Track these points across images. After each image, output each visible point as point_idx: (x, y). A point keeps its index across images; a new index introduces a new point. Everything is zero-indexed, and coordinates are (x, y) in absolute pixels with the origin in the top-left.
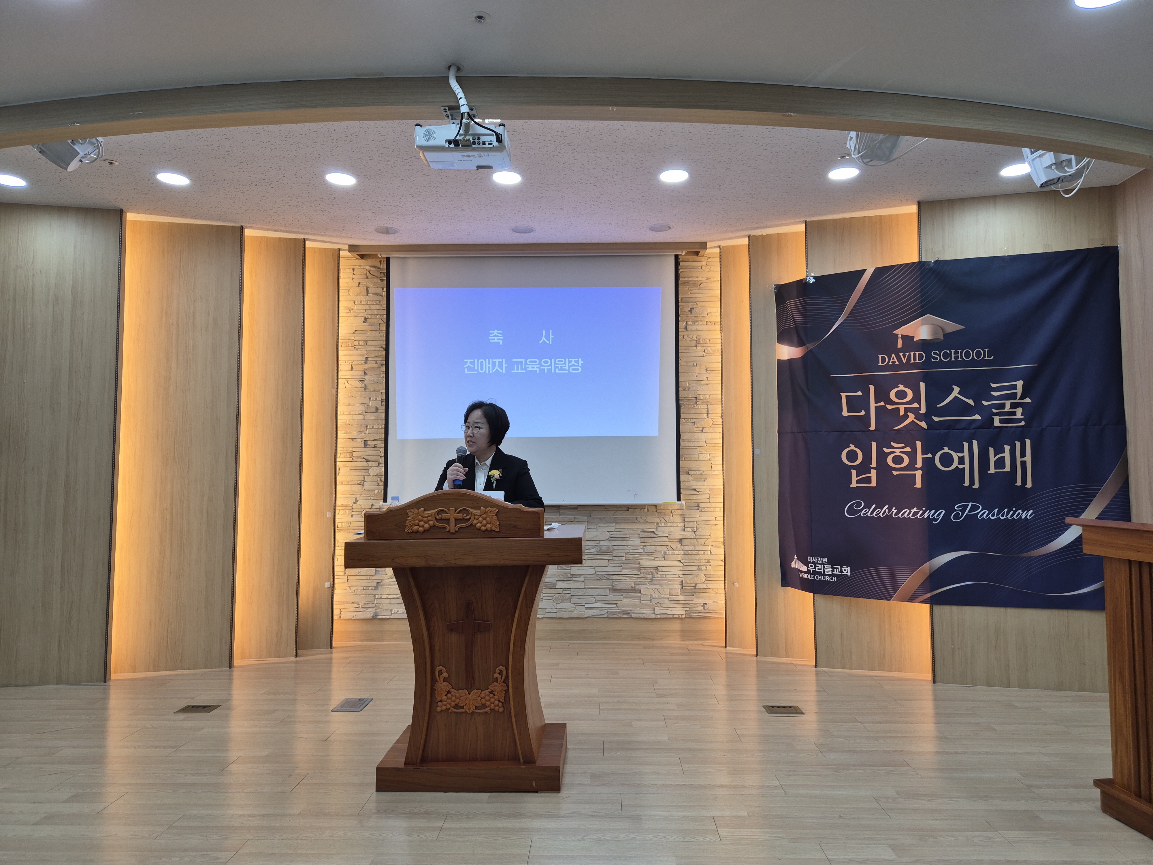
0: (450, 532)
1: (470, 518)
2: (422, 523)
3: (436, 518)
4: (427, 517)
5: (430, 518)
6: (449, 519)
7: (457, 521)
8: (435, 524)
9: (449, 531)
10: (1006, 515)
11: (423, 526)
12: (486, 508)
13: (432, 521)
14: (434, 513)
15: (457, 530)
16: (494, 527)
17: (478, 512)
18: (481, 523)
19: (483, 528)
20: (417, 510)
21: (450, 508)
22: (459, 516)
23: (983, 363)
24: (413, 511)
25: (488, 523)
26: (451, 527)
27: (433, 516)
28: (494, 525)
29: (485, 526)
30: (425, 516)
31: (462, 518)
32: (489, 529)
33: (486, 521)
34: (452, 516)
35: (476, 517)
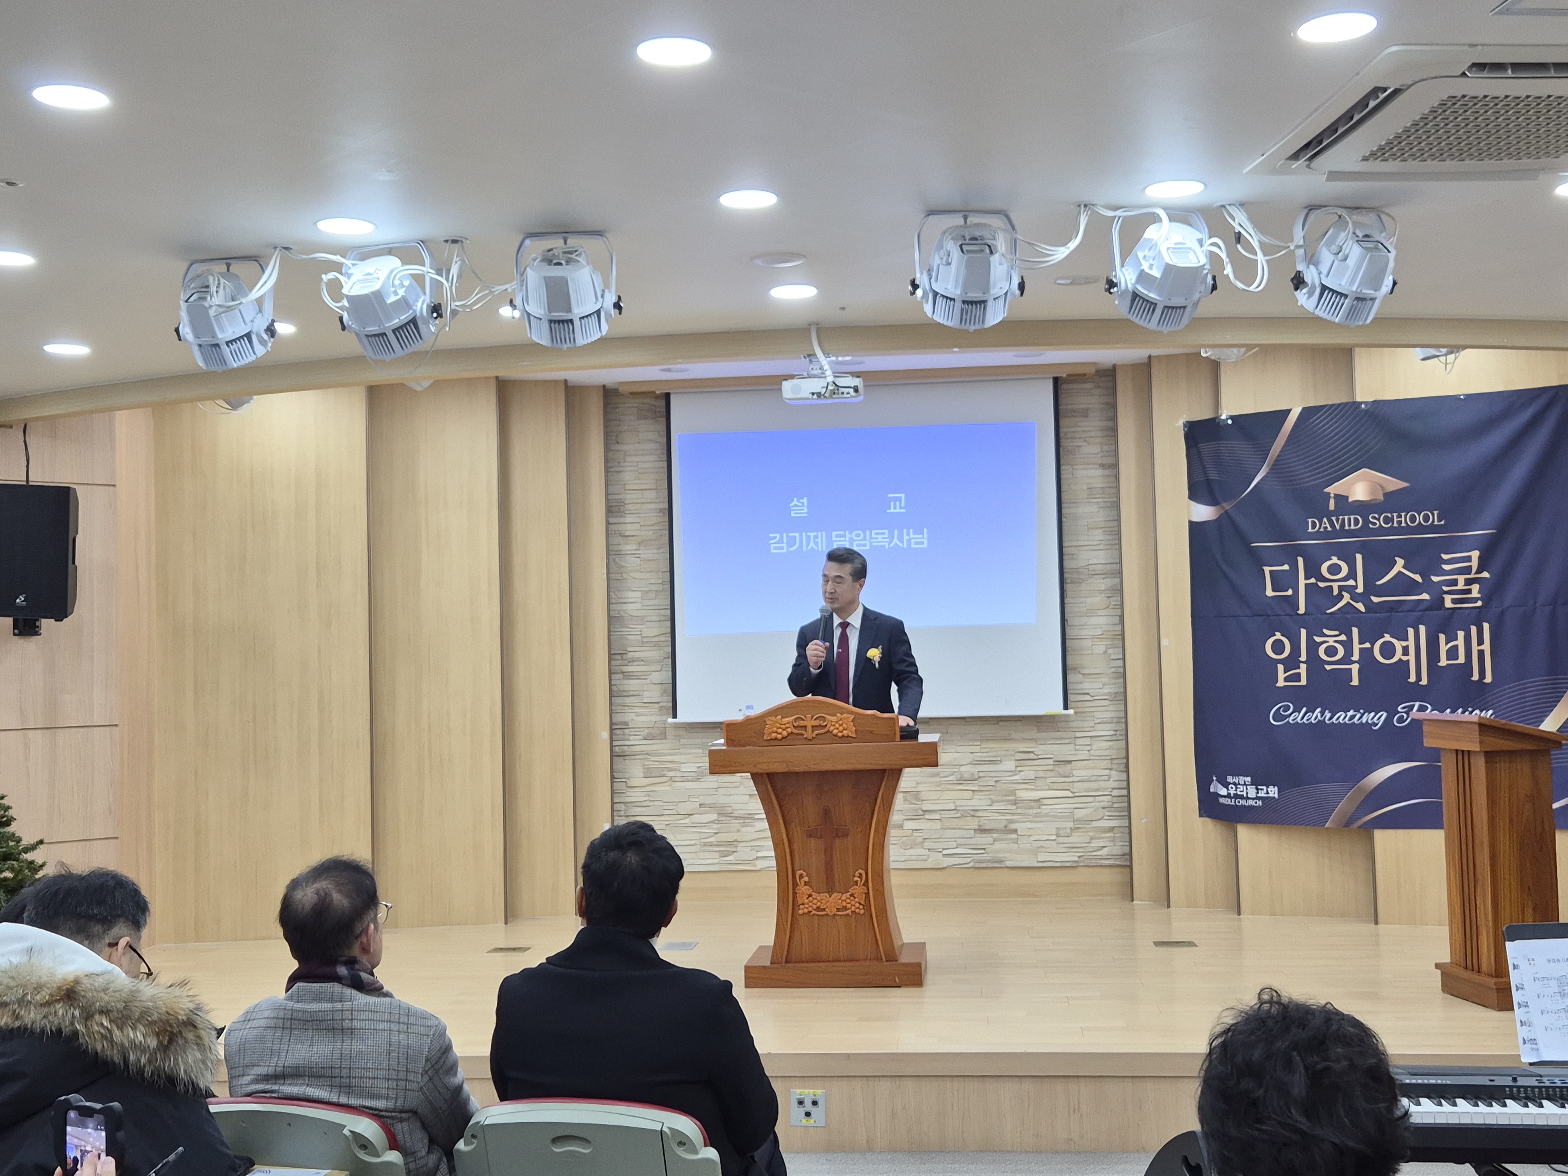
0: (808, 738)
1: (826, 725)
2: (780, 731)
5: (788, 725)
6: (806, 726)
7: (814, 727)
8: (793, 731)
12: (842, 714)
13: (790, 728)
14: (791, 721)
15: (815, 736)
16: (852, 734)
17: (834, 719)
18: (837, 729)
19: (840, 734)
20: (775, 718)
21: (807, 715)
22: (816, 723)
23: (1432, 529)
24: (770, 719)
26: (809, 734)
28: (852, 731)
29: (842, 732)
30: (784, 723)
31: (819, 724)
32: (846, 735)
33: (844, 727)
34: (807, 722)
35: (833, 723)
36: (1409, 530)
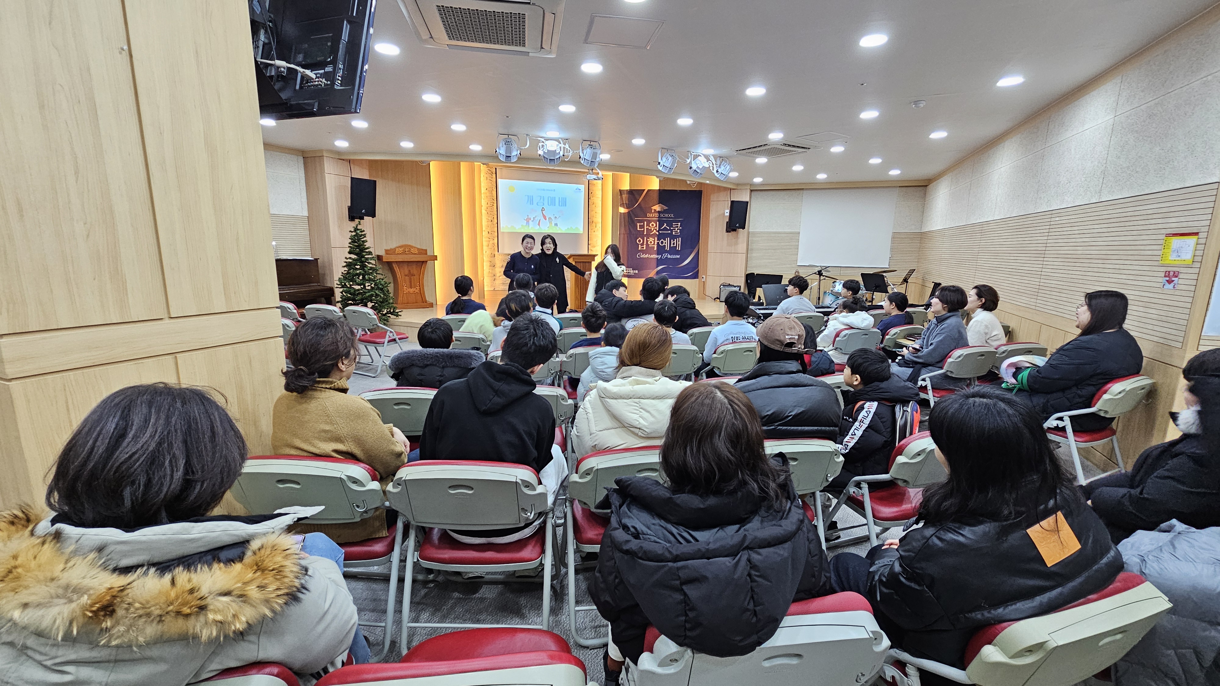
10: (674, 257)
23: (671, 218)
36: (667, 218)
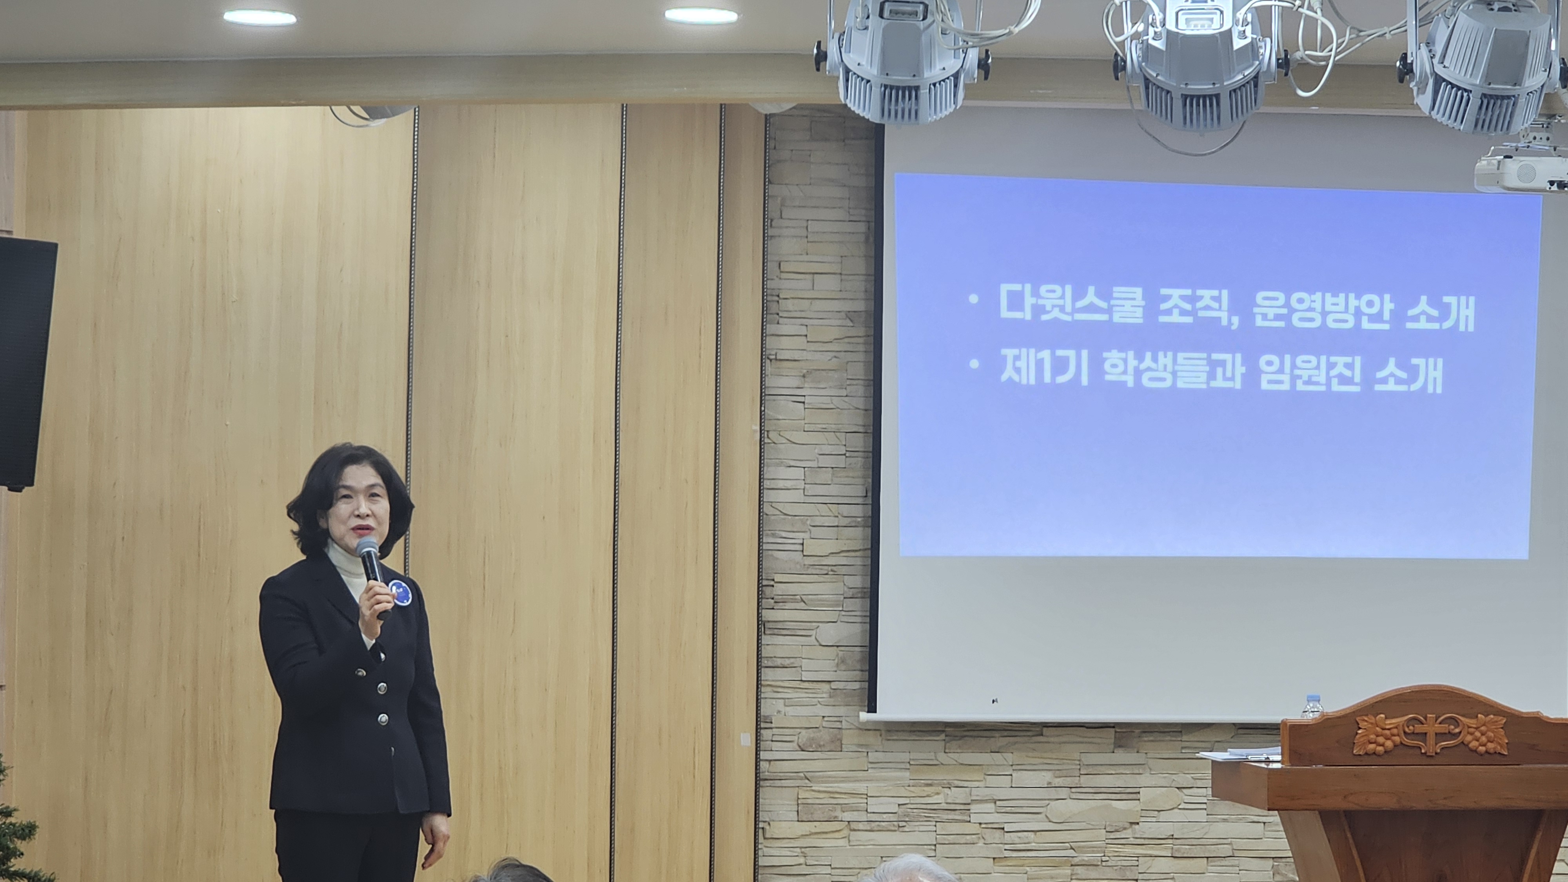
0: (1428, 754)
1: (1460, 732)
2: (1381, 740)
3: (1405, 732)
4: (1389, 729)
5: (1395, 731)
6: (1426, 734)
7: (1440, 736)
8: (1404, 742)
9: (1425, 753)
11: (1383, 745)
12: (1486, 716)
13: (1398, 735)
14: (1401, 724)
15: (1439, 751)
16: (1499, 747)
17: (1472, 722)
18: (1477, 740)
19: (1482, 749)
20: (1373, 718)
21: (1429, 715)
22: (1443, 729)
24: (1366, 719)
25: (1489, 741)
26: (1431, 747)
27: (1401, 728)
28: (1499, 743)
29: (1484, 745)
30: (1388, 727)
31: (1447, 731)
32: (1492, 751)
33: (1487, 737)
34: (1432, 728)
35: (1471, 730)
